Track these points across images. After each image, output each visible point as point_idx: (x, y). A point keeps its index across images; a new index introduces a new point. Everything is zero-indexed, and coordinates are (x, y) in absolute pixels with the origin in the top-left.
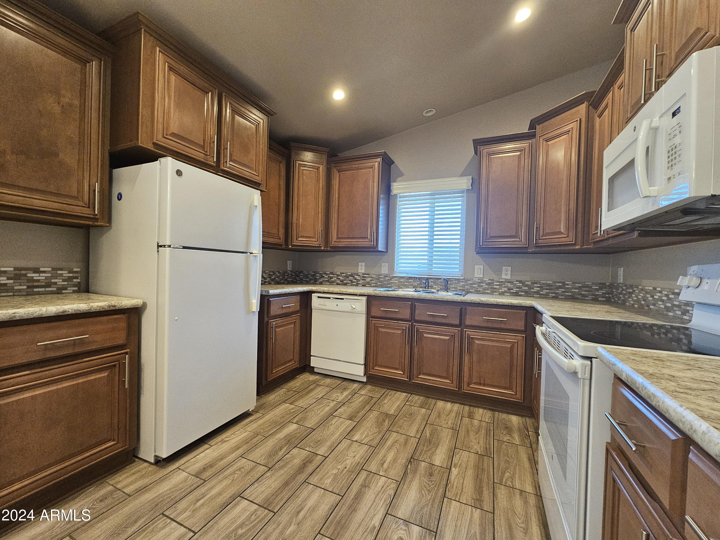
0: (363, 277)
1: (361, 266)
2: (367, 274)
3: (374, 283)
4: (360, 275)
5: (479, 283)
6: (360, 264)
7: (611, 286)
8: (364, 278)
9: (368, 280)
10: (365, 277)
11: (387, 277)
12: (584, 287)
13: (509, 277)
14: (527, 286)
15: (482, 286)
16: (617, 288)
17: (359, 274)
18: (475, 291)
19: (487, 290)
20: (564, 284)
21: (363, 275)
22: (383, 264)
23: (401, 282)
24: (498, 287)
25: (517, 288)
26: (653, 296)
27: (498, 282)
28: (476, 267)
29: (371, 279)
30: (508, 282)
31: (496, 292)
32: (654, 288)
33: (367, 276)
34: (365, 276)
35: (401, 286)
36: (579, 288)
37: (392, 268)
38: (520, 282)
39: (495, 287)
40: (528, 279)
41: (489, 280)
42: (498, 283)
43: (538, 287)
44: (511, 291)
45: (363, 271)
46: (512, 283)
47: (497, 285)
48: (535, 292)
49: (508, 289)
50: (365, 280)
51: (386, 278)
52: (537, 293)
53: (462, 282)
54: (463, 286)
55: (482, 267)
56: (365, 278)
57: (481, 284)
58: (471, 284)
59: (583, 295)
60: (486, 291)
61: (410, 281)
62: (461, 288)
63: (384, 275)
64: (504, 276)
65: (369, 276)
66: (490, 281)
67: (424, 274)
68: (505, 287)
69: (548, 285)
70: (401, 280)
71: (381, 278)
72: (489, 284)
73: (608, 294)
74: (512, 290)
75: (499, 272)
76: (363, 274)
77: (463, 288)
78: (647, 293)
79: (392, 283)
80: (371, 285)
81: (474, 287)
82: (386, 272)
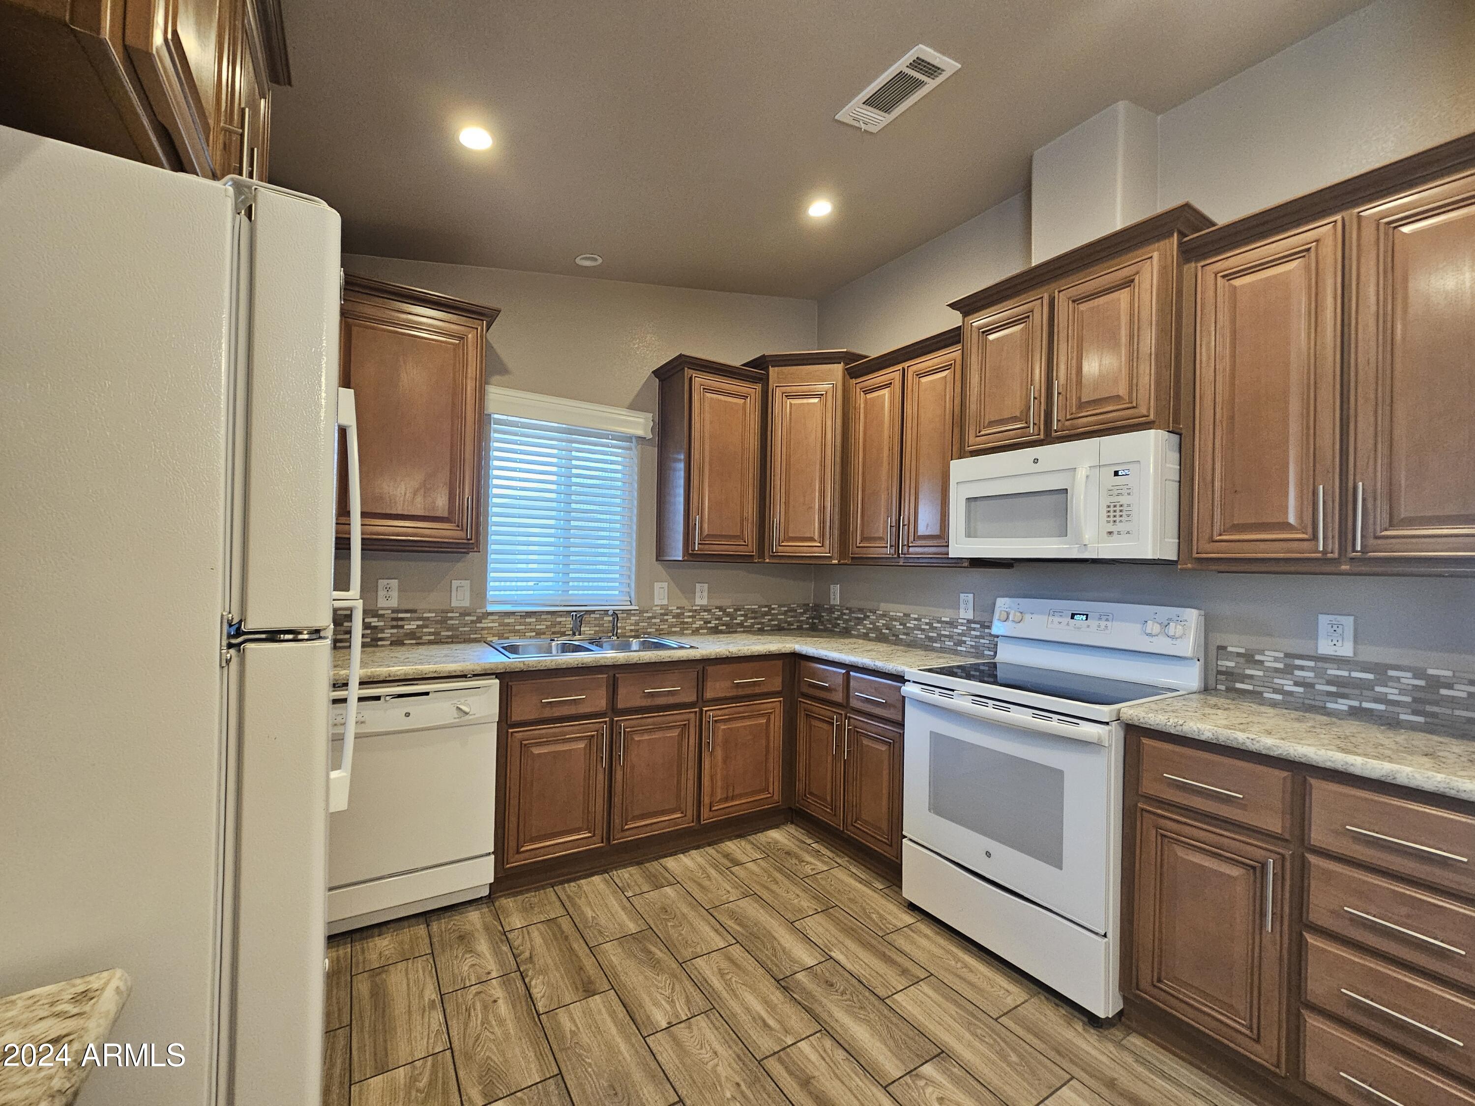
0: (393, 619)
1: (388, 589)
2: (406, 611)
3: (430, 634)
4: (383, 616)
5: (662, 614)
6: (382, 583)
7: (817, 608)
8: (396, 622)
9: (412, 626)
10: (402, 619)
11: (469, 615)
12: (790, 611)
13: (704, 602)
14: (728, 615)
15: (667, 620)
16: (831, 610)
17: (381, 612)
18: (657, 630)
19: (675, 626)
20: (771, 609)
21: (395, 615)
22: (455, 583)
23: (508, 624)
24: (690, 620)
25: (716, 619)
26: (904, 625)
27: (690, 611)
28: (657, 585)
29: (420, 623)
30: (705, 611)
31: (687, 629)
32: (904, 614)
33: (408, 615)
34: (401, 615)
35: (506, 635)
36: (785, 613)
37: (479, 592)
38: (720, 608)
39: (686, 620)
40: (730, 604)
41: (678, 608)
42: (691, 614)
43: (742, 615)
44: (709, 625)
45: (394, 603)
46: (709, 611)
47: (689, 617)
48: (738, 624)
49: (705, 623)
50: (402, 627)
51: (467, 618)
52: (741, 625)
53: (634, 615)
54: (637, 624)
55: (665, 585)
56: (400, 623)
57: (666, 617)
58: (649, 618)
59: (790, 624)
60: (673, 629)
61: (528, 620)
62: (633, 628)
63: (461, 611)
64: (699, 601)
65: (414, 615)
66: (679, 611)
67: (558, 603)
68: (701, 619)
69: (754, 611)
70: (506, 621)
71: (452, 618)
72: (677, 616)
73: (813, 618)
74: (710, 622)
75: (690, 593)
76: (394, 611)
77: (637, 627)
78: (893, 619)
79: (483, 629)
80: (420, 638)
81: (655, 624)
82: (466, 603)
